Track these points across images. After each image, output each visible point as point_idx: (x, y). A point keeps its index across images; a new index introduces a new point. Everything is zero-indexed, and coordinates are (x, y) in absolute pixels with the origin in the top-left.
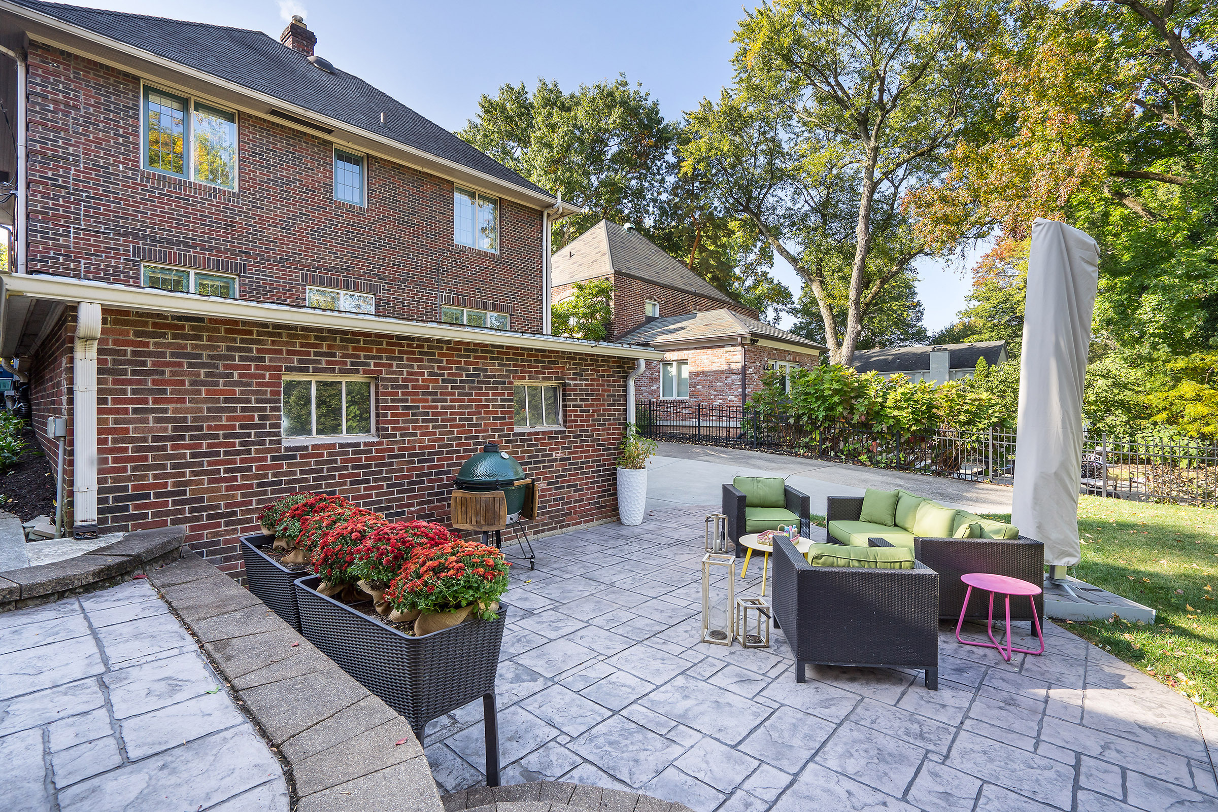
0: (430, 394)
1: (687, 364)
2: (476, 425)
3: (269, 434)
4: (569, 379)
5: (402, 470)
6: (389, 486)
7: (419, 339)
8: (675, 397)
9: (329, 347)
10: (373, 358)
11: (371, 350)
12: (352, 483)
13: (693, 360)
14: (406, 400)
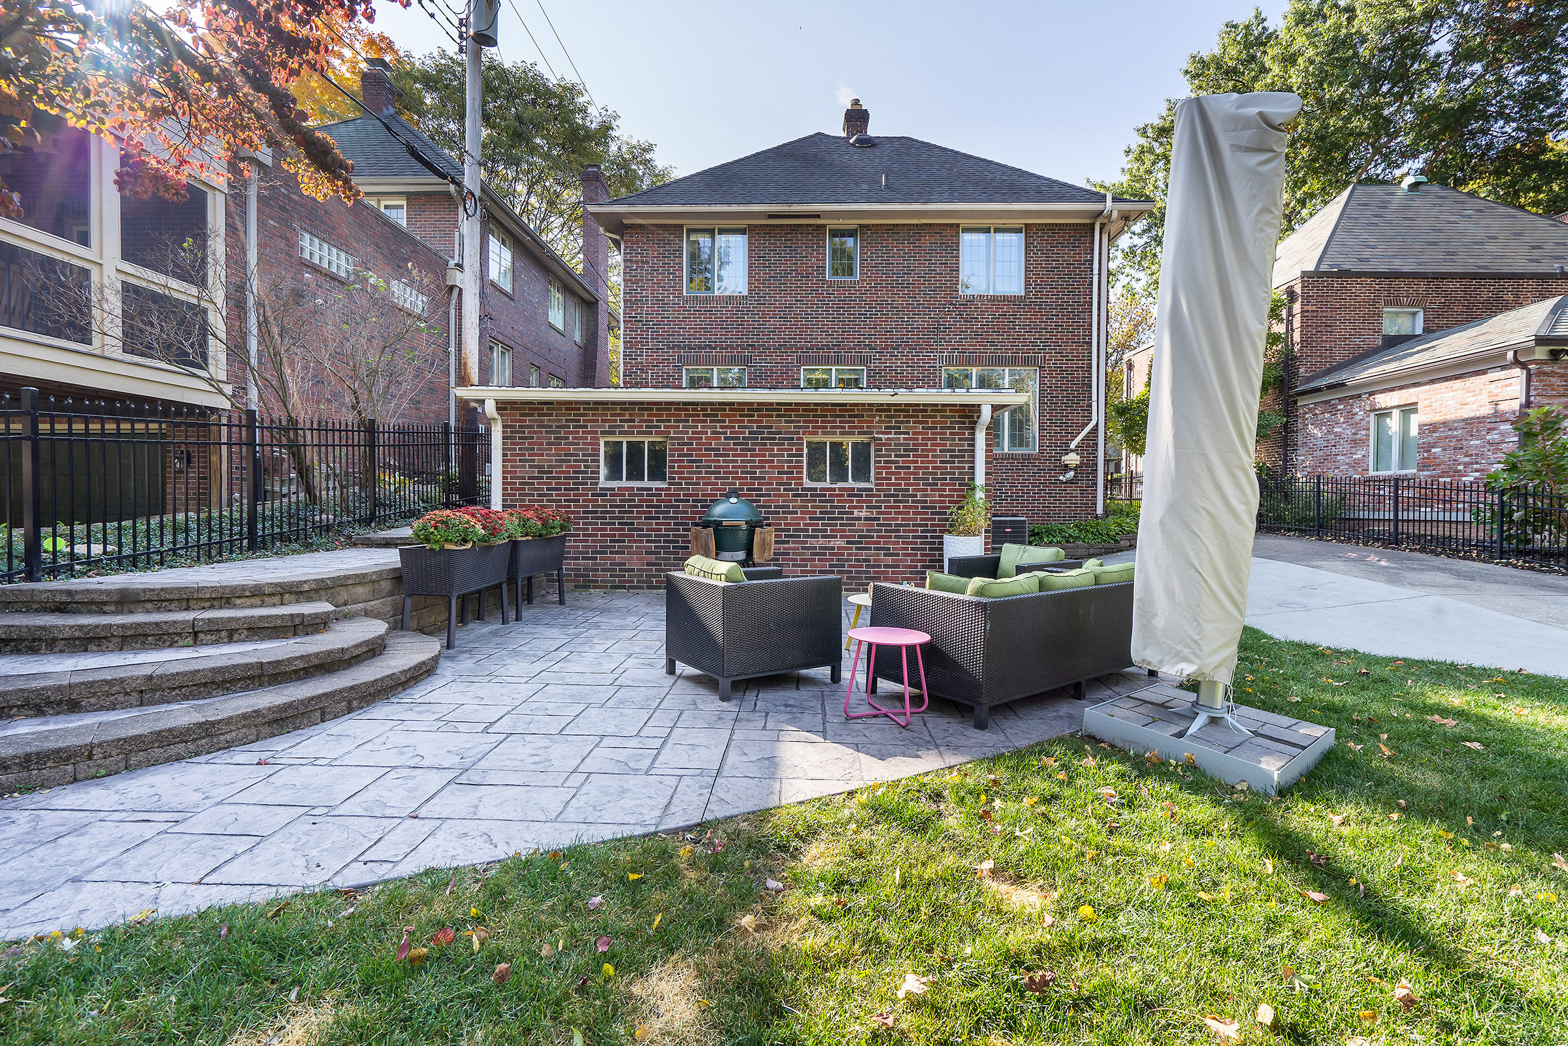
0: (713, 449)
1: (1415, 411)
2: (759, 478)
3: (590, 478)
4: (878, 433)
5: (686, 512)
6: (675, 524)
7: (703, 404)
8: (1394, 471)
9: (630, 415)
10: (663, 421)
11: (662, 415)
12: (646, 518)
13: (1427, 403)
14: (691, 455)
